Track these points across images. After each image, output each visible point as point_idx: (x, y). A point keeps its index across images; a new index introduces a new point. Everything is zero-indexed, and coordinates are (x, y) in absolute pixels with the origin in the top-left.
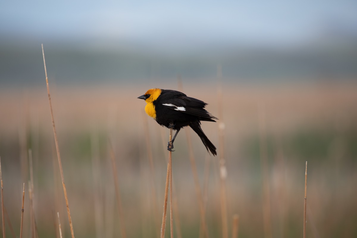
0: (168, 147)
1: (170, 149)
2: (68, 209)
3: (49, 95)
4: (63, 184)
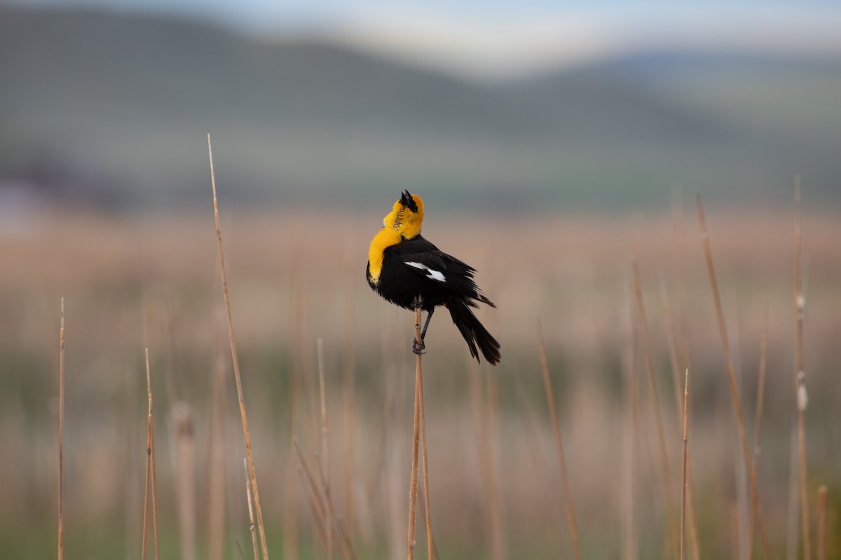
0: (414, 346)
1: (418, 352)
2: (249, 451)
3: (219, 232)
4: (240, 403)
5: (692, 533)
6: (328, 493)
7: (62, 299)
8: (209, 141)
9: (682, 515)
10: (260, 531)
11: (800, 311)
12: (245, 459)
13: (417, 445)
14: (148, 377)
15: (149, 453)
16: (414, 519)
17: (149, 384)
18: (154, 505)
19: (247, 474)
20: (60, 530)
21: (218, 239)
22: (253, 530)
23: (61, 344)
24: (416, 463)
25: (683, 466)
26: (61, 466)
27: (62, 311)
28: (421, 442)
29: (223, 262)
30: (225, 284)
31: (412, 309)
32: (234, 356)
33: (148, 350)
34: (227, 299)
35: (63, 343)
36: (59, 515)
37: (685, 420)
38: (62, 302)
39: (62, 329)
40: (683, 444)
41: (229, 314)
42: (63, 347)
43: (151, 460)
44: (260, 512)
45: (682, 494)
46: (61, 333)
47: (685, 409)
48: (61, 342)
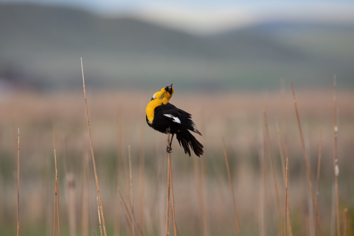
0: (167, 149)
1: (169, 152)
2: (99, 194)
3: (86, 100)
4: (95, 173)
5: (290, 228)
6: (133, 212)
7: (19, 128)
8: (81, 61)
9: (285, 221)
10: (104, 228)
11: (336, 133)
12: (97, 197)
13: (169, 191)
14: (56, 162)
15: (56, 195)
16: (168, 223)
17: (56, 165)
18: (58, 217)
19: (98, 204)
20: (18, 228)
21: (85, 102)
22: (101, 228)
23: (18, 148)
24: (169, 199)
25: (285, 200)
26: (18, 200)
27: (19, 134)
28: (171, 190)
29: (87, 112)
30: (88, 122)
31: (166, 133)
32: (92, 153)
33: (56, 151)
34: (89, 128)
35: (19, 147)
36: (18, 221)
37: (286, 180)
38: (19, 130)
39: (19, 141)
40: (286, 190)
41: (90, 135)
42: (19, 149)
43: (57, 198)
44: (104, 220)
45: (285, 212)
46: (18, 143)
47: (286, 175)
48: (18, 147)
